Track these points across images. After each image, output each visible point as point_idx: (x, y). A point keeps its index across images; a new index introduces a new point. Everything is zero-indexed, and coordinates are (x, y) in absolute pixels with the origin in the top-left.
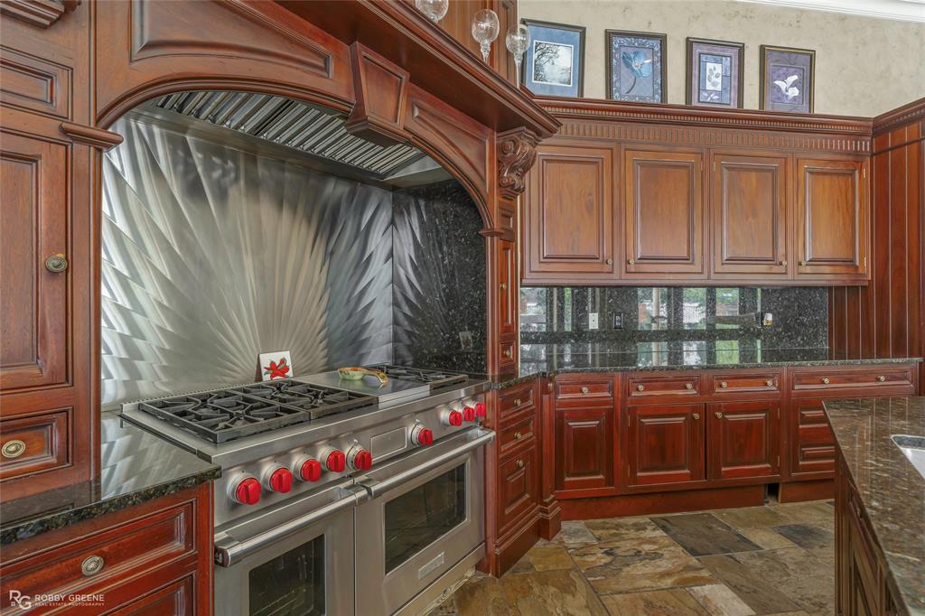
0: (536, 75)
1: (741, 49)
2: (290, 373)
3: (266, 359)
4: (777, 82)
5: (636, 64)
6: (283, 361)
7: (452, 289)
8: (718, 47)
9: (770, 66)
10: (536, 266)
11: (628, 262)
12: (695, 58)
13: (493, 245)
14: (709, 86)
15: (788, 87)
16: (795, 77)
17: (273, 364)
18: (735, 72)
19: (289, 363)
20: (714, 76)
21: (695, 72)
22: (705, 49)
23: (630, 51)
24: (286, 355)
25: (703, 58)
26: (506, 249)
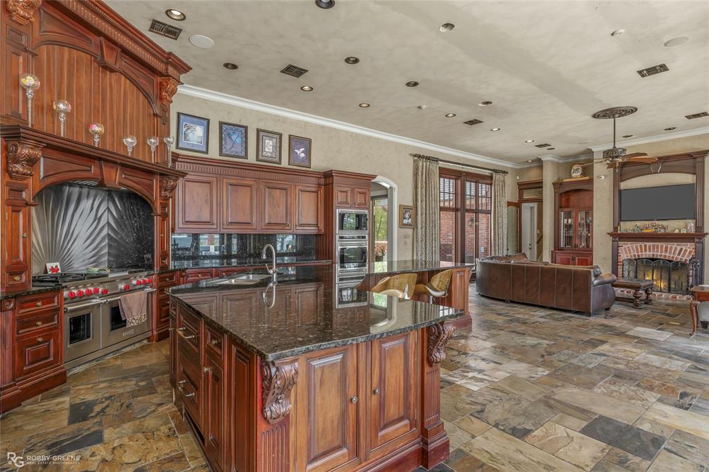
0: (185, 138)
1: (281, 135)
2: (60, 271)
3: (49, 266)
4: (296, 151)
5: (234, 137)
6: (56, 266)
7: (139, 236)
8: (270, 133)
9: (293, 143)
10: (181, 226)
11: (223, 224)
12: (261, 137)
13: (157, 220)
14: (267, 150)
15: (300, 153)
16: (303, 149)
17: (52, 267)
18: (278, 145)
19: (59, 267)
20: (269, 146)
21: (261, 143)
22: (265, 134)
23: (231, 132)
24: (58, 264)
25: (264, 138)
26: (164, 220)
